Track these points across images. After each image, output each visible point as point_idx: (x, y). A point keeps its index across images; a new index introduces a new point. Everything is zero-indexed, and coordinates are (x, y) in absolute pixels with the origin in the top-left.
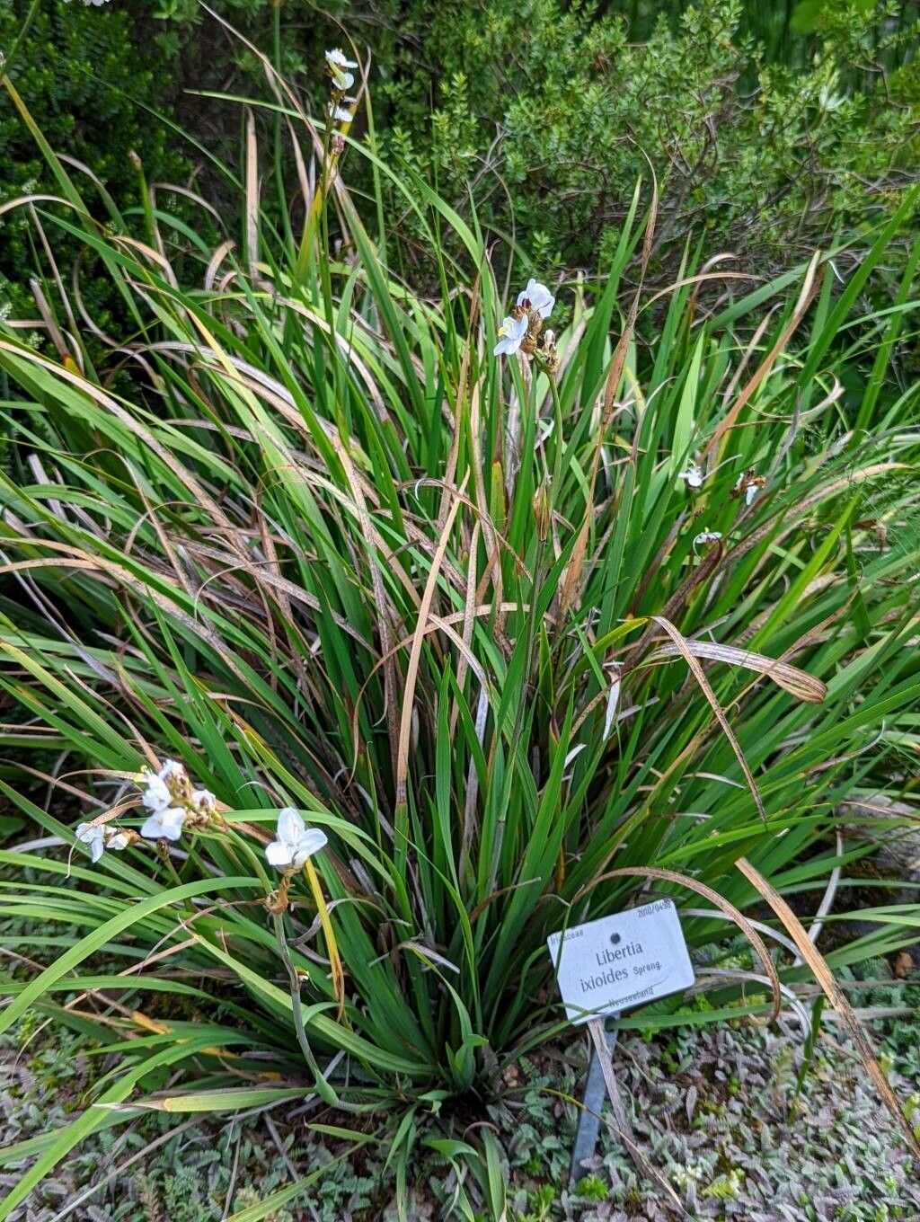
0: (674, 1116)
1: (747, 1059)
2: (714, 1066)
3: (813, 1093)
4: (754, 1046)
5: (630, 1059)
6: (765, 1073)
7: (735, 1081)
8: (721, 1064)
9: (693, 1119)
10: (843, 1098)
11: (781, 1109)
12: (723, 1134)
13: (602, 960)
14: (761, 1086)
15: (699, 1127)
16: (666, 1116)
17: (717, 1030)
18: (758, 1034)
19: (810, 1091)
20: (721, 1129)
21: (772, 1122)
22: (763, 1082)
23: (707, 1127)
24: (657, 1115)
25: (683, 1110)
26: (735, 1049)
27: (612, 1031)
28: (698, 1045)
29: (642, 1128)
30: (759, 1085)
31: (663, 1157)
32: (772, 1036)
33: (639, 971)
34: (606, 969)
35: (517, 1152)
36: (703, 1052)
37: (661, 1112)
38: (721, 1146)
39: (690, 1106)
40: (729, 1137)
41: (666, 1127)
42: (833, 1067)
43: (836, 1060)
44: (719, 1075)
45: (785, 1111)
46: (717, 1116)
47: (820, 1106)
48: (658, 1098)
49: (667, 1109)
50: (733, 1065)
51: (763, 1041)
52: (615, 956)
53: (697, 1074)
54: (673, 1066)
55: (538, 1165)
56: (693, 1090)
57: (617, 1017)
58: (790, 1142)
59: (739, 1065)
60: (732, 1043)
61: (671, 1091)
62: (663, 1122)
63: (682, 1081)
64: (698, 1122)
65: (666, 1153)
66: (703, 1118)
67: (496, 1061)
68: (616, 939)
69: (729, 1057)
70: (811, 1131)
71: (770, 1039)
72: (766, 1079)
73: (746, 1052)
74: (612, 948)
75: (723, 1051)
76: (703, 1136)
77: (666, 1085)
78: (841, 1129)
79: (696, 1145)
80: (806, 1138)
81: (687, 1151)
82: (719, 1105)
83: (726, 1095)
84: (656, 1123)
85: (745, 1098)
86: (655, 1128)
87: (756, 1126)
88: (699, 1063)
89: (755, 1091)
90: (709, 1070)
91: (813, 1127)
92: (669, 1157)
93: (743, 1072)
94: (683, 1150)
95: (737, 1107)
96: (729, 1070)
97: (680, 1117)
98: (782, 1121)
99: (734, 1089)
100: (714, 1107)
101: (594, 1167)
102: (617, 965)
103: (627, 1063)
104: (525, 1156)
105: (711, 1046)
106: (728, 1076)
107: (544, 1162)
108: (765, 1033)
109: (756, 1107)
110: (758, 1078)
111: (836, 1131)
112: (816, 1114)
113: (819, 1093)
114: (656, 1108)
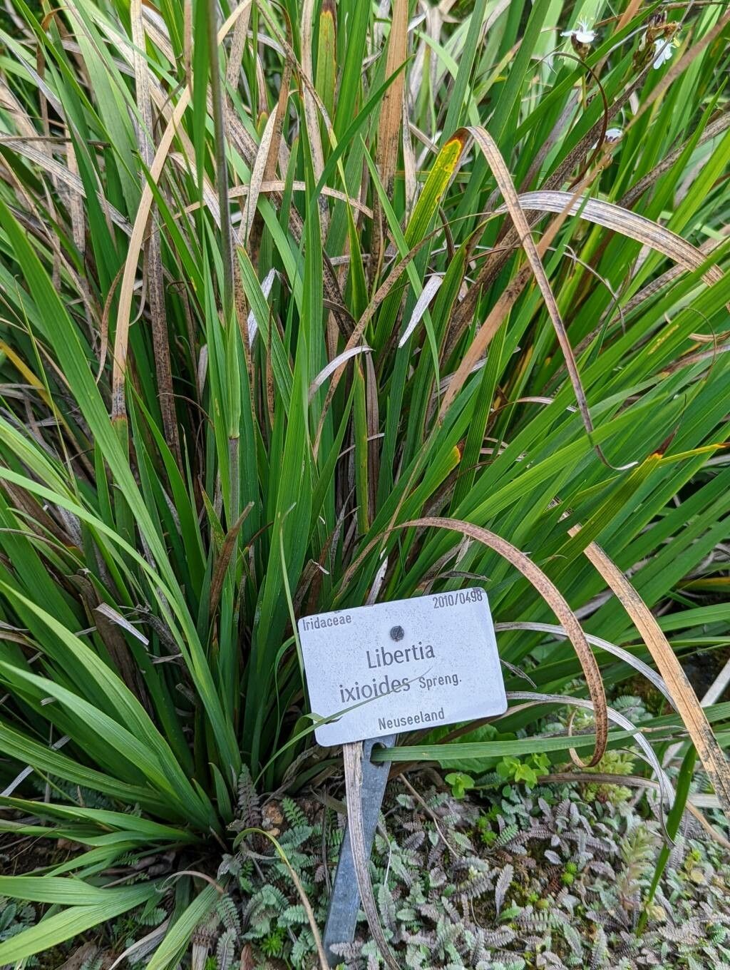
0: (476, 902)
1: (596, 842)
2: (546, 844)
3: (680, 898)
4: (610, 827)
5: (432, 820)
6: (617, 863)
7: (572, 867)
8: (556, 841)
9: (503, 909)
10: (722, 910)
11: (630, 913)
12: (541, 935)
13: (374, 662)
14: (609, 880)
15: (508, 921)
16: (464, 899)
17: (561, 799)
18: (617, 812)
19: (675, 894)
20: (539, 928)
21: (613, 928)
22: (612, 874)
23: (518, 923)
24: (454, 897)
25: (490, 895)
26: (580, 825)
27: (382, 764)
28: (532, 814)
29: (429, 911)
30: (605, 877)
31: (447, 954)
32: (638, 818)
33: (427, 684)
34: (379, 674)
35: (252, 922)
36: (536, 823)
37: (458, 893)
38: (534, 951)
39: (501, 891)
40: (548, 941)
41: (461, 915)
42: (716, 868)
43: (721, 859)
44: (551, 855)
45: (636, 916)
46: (537, 909)
47: (686, 916)
48: (460, 875)
49: (467, 891)
50: (573, 845)
51: (623, 821)
52: (394, 657)
53: (521, 850)
54: (488, 835)
55: (275, 942)
56: (509, 869)
57: (389, 745)
58: (634, 958)
59: (582, 847)
60: (577, 817)
61: (478, 868)
62: (459, 908)
63: (498, 857)
64: (508, 914)
65: (451, 949)
66: (515, 910)
67: (256, 799)
68: (397, 633)
69: (568, 835)
70: (666, 948)
71: (634, 821)
72: (617, 870)
73: (597, 832)
74: (392, 646)
75: (561, 826)
76: (508, 933)
77: (473, 859)
78: (710, 950)
79: (496, 945)
80: (658, 957)
81: (483, 951)
82: (542, 896)
83: (556, 884)
84: (449, 907)
85: (583, 892)
86: (447, 914)
87: (591, 932)
88: (526, 836)
89: (599, 885)
90: (538, 848)
91: (671, 944)
92: (455, 955)
93: (585, 856)
94: (477, 950)
95: (569, 901)
96: (566, 850)
97: (485, 905)
98: (630, 929)
99: (569, 878)
100: (534, 897)
101: (348, 956)
102: (396, 671)
103: (428, 824)
104: (262, 927)
105: (548, 817)
106: (564, 860)
107: (286, 939)
108: (628, 811)
109: (596, 905)
110: (606, 868)
111: (702, 953)
112: (678, 925)
113: (689, 899)
114: (453, 887)
